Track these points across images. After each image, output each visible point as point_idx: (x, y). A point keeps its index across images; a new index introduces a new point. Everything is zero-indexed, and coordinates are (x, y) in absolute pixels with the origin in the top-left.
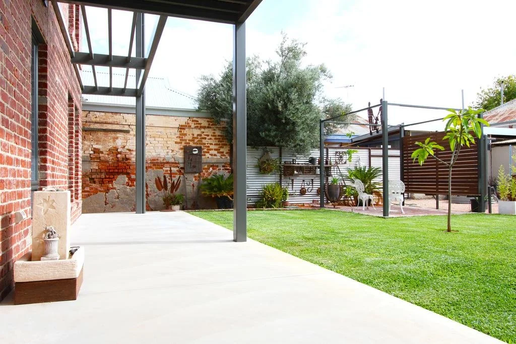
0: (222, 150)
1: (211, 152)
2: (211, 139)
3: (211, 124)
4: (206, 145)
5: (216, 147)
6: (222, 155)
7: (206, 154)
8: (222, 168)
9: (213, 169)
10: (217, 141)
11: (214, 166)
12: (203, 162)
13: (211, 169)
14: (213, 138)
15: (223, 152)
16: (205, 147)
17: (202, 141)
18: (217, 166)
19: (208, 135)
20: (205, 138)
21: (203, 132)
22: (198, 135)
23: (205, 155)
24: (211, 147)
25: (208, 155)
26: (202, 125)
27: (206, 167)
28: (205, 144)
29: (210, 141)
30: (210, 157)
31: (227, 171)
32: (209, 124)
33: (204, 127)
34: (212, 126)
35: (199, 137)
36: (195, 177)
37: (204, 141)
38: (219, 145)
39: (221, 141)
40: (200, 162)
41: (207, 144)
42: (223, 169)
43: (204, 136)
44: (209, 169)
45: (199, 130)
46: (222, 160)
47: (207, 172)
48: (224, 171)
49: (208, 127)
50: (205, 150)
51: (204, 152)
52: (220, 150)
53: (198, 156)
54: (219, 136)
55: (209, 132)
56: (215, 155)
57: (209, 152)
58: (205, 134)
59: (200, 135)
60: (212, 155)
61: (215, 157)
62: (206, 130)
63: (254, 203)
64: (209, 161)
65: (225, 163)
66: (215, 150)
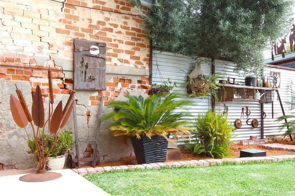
0: (137, 54)
1: (121, 56)
2: (120, 32)
3: (121, 6)
4: (113, 42)
5: (129, 48)
6: (137, 63)
7: (113, 58)
8: (137, 85)
9: (123, 86)
10: (130, 37)
11: (124, 80)
12: (107, 72)
13: (120, 84)
14: (124, 31)
15: (138, 58)
16: (111, 45)
17: (105, 34)
18: (130, 81)
19: (116, 26)
20: (111, 30)
21: (108, 19)
22: (99, 22)
23: (110, 60)
24: (121, 47)
25: (114, 60)
26: (106, 6)
27: (112, 81)
28: (110, 40)
29: (119, 37)
30: (118, 63)
31: (145, 90)
32: (118, 7)
33: (110, 11)
34: (122, 11)
35: (101, 27)
36: (92, 98)
37: (109, 35)
38: (133, 44)
39: (137, 39)
40: (103, 73)
41: (115, 40)
42: (139, 87)
43: (109, 27)
44: (117, 85)
45: (101, 14)
46: (137, 72)
47: (113, 90)
48: (140, 90)
49: (116, 12)
50: (111, 51)
51: (109, 54)
52: (134, 53)
53: (100, 60)
54: (133, 29)
55: (117, 19)
56: (127, 62)
57: (116, 56)
58: (111, 22)
59: (103, 24)
60: (121, 60)
61: (126, 65)
62: (114, 16)
63: (184, 143)
64: (116, 70)
65: (142, 76)
66: (127, 52)
